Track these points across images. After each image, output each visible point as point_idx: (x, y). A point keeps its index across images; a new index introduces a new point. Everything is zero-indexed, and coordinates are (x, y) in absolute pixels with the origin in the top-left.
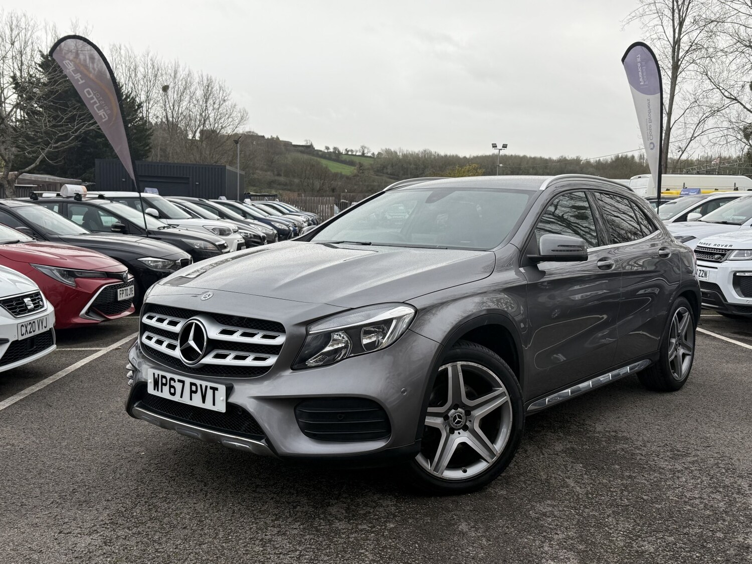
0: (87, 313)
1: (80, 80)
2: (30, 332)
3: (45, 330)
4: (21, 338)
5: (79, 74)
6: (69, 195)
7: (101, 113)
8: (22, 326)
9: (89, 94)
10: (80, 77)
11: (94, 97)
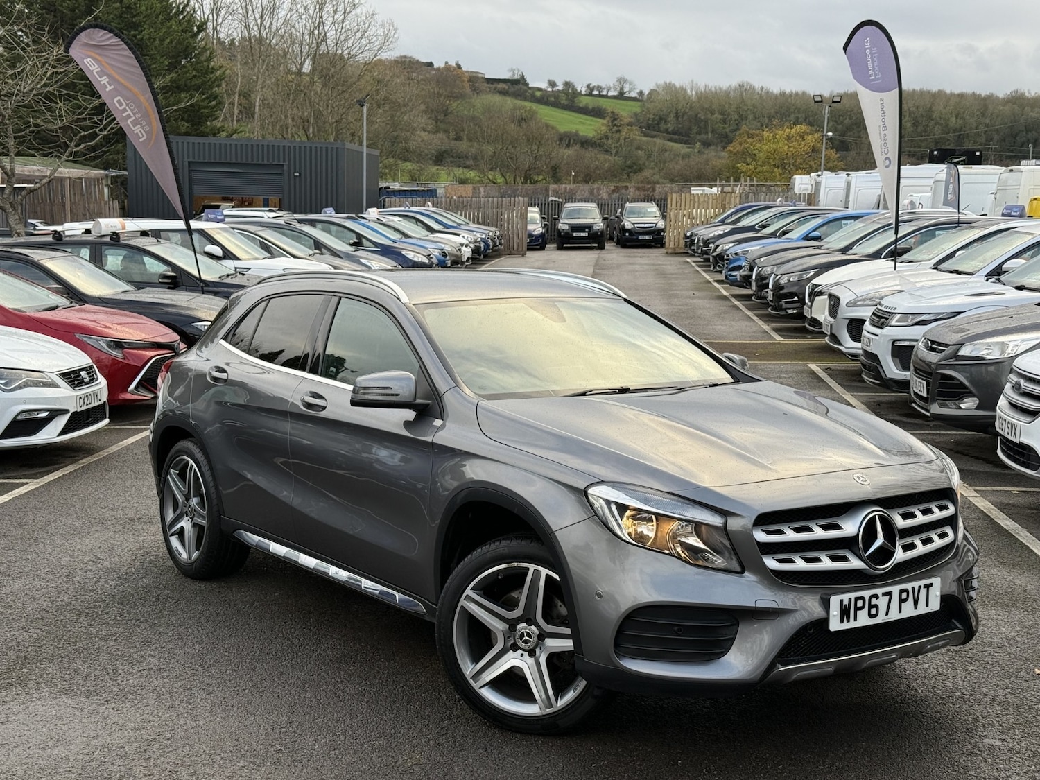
0: (136, 388)
1: (108, 86)
2: (87, 404)
3: (99, 403)
4: (80, 409)
5: (105, 77)
6: (102, 234)
7: (137, 129)
8: (81, 398)
9: (121, 104)
10: (108, 82)
11: (127, 108)
